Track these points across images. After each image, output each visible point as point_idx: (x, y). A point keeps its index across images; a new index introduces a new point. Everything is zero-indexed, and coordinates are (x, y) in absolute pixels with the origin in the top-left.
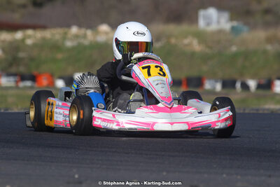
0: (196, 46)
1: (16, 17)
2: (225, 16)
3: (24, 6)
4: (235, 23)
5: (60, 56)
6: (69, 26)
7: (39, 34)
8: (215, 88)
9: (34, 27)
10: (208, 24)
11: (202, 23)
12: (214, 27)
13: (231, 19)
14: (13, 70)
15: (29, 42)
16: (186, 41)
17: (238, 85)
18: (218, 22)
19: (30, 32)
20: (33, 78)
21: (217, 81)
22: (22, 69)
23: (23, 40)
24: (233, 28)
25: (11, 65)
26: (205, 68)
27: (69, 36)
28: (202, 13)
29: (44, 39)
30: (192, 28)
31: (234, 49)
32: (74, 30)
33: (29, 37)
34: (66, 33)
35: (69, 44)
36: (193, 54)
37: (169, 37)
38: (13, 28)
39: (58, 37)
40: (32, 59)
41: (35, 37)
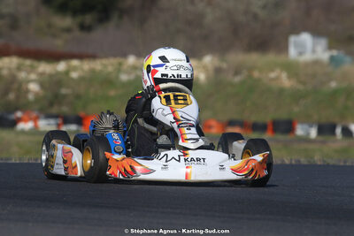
0: (286, 81)
1: (59, 44)
2: (323, 43)
3: (68, 30)
4: (335, 53)
5: (112, 93)
6: (125, 55)
7: (87, 66)
8: (308, 134)
9: (81, 57)
10: (301, 54)
11: (293, 52)
12: (308, 57)
13: (330, 47)
14: (55, 110)
15: (74, 75)
16: (273, 75)
17: (339, 131)
18: (314, 51)
19: (75, 63)
20: (79, 121)
21: (311, 126)
22: (65, 109)
23: (67, 73)
24: (332, 58)
25: (51, 104)
26: (296, 109)
27: (125, 67)
28: (293, 39)
29: (93, 71)
30: (281, 58)
31: (333, 85)
32: (131, 60)
33: (75, 69)
34: (120, 64)
35: (124, 77)
36: (281, 91)
37: (251, 69)
38: (54, 57)
39: (110, 69)
40: (78, 97)
41: (82, 69)
